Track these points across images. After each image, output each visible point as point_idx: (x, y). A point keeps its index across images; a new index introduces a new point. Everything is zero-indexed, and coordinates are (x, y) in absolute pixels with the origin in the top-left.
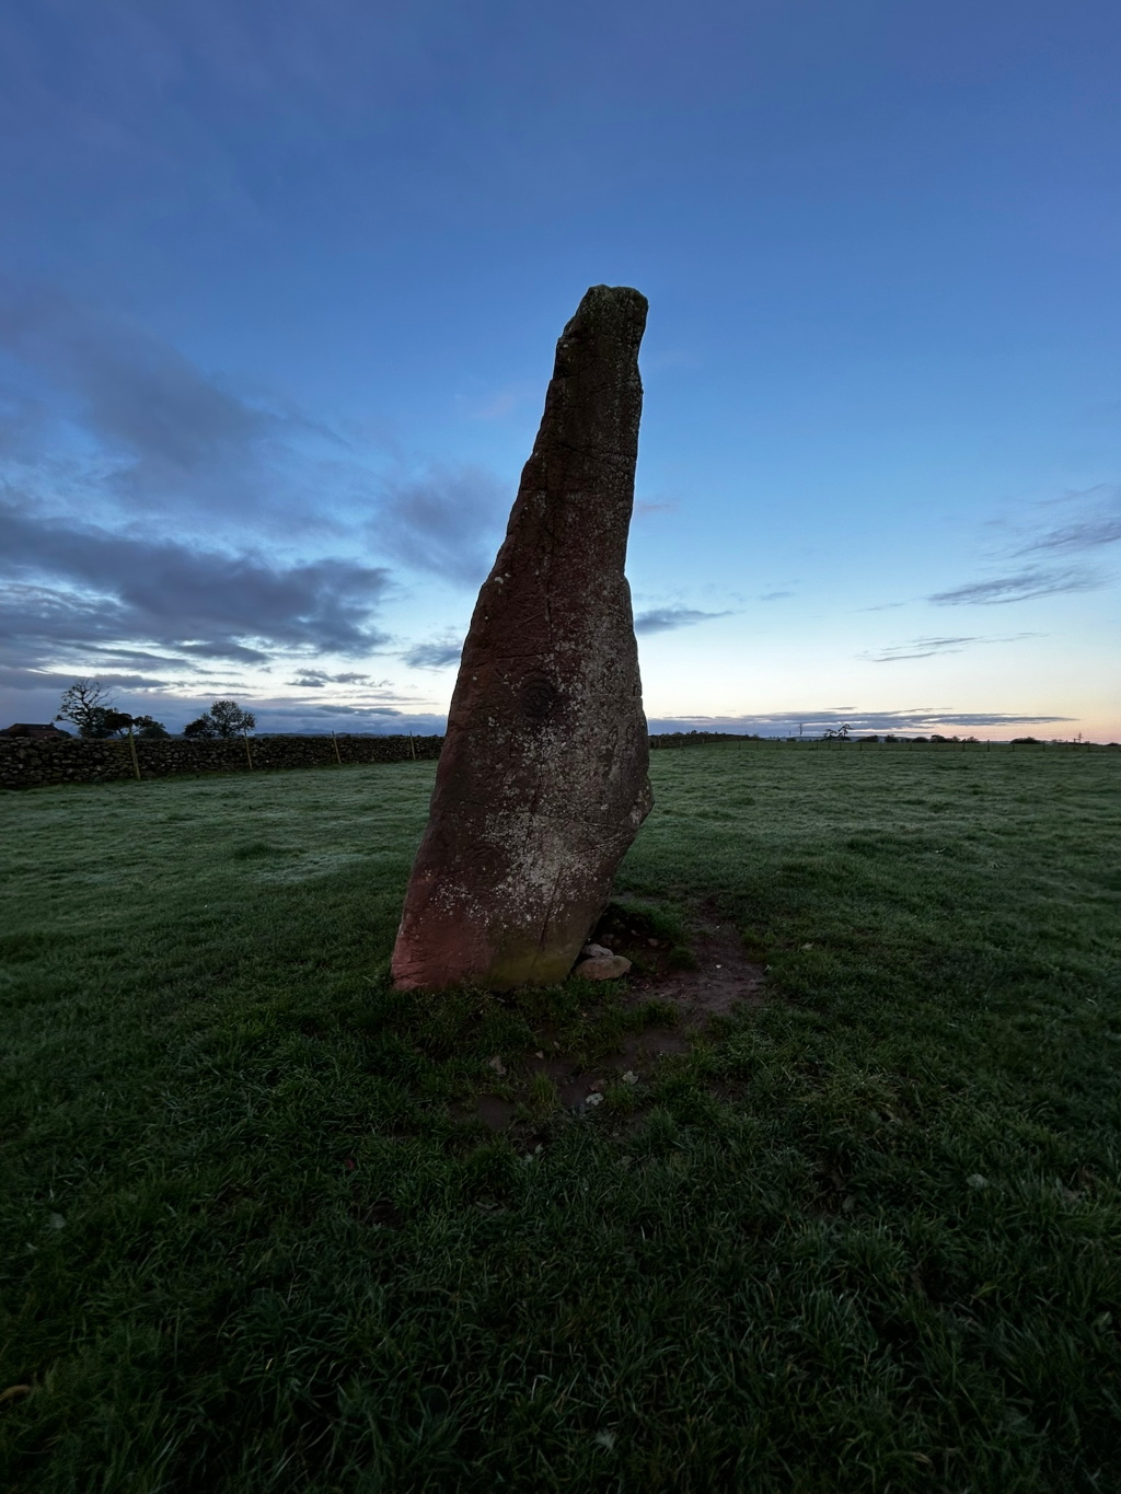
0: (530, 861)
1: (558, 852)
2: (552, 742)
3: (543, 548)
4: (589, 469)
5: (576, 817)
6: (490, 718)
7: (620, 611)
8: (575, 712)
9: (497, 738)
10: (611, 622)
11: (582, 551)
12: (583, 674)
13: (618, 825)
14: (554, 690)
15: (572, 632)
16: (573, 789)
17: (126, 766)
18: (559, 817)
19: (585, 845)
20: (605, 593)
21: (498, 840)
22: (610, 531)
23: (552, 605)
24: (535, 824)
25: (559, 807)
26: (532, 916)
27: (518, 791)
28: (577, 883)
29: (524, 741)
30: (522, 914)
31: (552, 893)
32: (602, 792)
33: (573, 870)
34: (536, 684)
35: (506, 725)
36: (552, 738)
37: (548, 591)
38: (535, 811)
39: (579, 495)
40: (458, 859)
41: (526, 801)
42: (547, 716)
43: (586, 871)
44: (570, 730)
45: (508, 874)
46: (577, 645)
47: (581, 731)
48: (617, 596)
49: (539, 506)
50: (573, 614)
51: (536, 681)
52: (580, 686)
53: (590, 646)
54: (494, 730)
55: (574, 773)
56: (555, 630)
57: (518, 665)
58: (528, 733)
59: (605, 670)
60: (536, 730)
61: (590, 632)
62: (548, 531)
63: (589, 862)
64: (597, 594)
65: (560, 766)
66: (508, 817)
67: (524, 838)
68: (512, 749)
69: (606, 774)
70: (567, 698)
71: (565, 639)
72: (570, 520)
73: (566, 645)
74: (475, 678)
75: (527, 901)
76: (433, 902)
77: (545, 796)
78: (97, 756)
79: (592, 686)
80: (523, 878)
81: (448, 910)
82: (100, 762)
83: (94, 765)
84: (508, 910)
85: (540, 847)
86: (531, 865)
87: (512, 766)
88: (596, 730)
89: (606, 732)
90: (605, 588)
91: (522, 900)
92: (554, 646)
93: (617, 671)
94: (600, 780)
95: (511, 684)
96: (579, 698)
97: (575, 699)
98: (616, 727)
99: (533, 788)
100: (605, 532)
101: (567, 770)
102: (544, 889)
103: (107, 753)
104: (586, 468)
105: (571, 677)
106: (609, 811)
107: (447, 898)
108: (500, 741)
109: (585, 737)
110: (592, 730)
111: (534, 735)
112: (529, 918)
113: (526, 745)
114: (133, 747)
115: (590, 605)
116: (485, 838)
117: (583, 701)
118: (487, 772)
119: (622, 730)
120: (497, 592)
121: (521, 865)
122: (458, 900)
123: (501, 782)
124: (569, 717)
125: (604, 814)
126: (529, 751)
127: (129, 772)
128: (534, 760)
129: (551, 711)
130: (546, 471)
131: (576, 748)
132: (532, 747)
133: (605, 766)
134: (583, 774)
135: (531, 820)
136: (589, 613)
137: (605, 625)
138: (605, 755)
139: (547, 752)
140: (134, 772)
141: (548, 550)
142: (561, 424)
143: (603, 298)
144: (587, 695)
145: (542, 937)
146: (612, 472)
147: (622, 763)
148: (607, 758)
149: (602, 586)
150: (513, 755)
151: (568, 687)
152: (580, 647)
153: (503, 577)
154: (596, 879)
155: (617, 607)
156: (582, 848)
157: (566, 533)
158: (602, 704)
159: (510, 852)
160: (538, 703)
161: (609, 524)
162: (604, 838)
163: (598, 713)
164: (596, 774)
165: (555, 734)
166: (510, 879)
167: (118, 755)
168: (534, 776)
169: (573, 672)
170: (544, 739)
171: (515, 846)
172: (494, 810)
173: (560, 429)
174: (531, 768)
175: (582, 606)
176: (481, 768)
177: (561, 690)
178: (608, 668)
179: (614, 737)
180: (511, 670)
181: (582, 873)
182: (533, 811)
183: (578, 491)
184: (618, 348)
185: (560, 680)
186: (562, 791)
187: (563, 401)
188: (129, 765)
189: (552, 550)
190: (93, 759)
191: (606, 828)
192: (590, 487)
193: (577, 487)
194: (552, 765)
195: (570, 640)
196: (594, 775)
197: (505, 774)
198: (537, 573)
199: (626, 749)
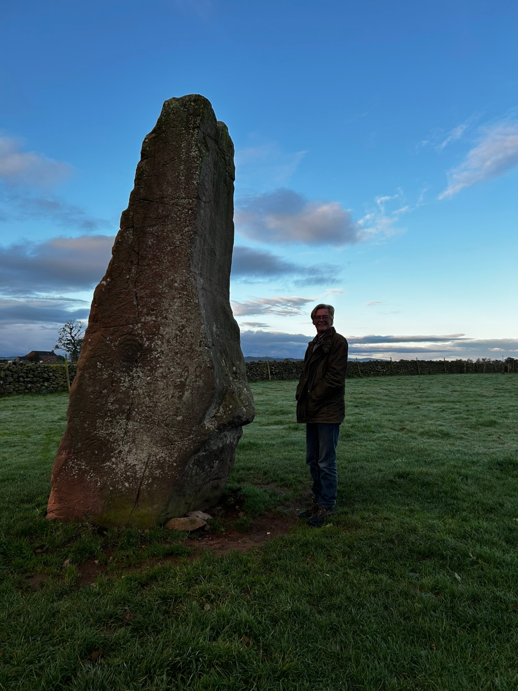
0: (127, 449)
1: (147, 445)
2: (140, 377)
3: (132, 262)
4: (162, 211)
5: (159, 423)
6: (98, 363)
7: (187, 295)
8: (156, 359)
9: (103, 375)
10: (181, 303)
11: (159, 261)
12: (162, 335)
13: (191, 430)
14: (141, 345)
15: (153, 310)
16: (156, 406)
17: (62, 383)
18: (147, 423)
19: (167, 442)
20: (176, 285)
21: (105, 435)
22: (178, 246)
23: (138, 295)
24: (129, 427)
25: (147, 417)
26: (129, 483)
27: (117, 406)
28: (160, 465)
29: (121, 376)
30: (122, 482)
31: (143, 471)
32: (178, 409)
33: (158, 457)
34: (129, 342)
35: (108, 367)
36: (141, 374)
37: (135, 287)
38: (130, 419)
39: (155, 228)
40: (79, 445)
41: (123, 412)
42: (136, 361)
43: (167, 459)
44: (152, 370)
45: (113, 457)
46: (156, 318)
47: (161, 370)
48: (185, 286)
49: (128, 237)
50: (152, 299)
51: (129, 340)
52: (160, 342)
53: (166, 318)
54: (101, 370)
55: (157, 396)
56: (141, 310)
57: (116, 332)
58: (124, 372)
59: (178, 332)
60: (129, 370)
61: (166, 309)
62: (135, 252)
63: (170, 453)
64: (171, 287)
65: (146, 392)
66: (111, 422)
67: (122, 435)
68: (113, 382)
69: (180, 397)
70: (150, 350)
71: (147, 314)
72: (150, 243)
73: (149, 318)
74: (90, 340)
75: (126, 474)
76: (65, 469)
77: (136, 410)
78: (46, 375)
79: (168, 341)
80: (123, 459)
81: (74, 475)
82: (47, 380)
83: (43, 382)
84: (112, 479)
85: (134, 441)
86: (128, 452)
87: (113, 391)
88: (172, 369)
89: (179, 370)
90: (176, 282)
91: (122, 473)
92: (140, 319)
93: (187, 332)
94: (176, 401)
95: (112, 343)
96: (159, 350)
97: (157, 350)
98: (186, 367)
99: (127, 404)
100: (175, 248)
101: (151, 394)
102: (137, 468)
103: (51, 374)
104: (160, 211)
105: (153, 338)
106: (183, 420)
107: (74, 468)
108: (105, 376)
109: (164, 374)
110: (169, 369)
111: (128, 373)
112: (127, 484)
113: (122, 379)
114: (67, 370)
115: (165, 293)
116: (97, 434)
117: (162, 352)
118: (97, 395)
119: (191, 369)
120: (101, 290)
121: (120, 452)
122: (80, 469)
123: (106, 400)
124: (152, 361)
125: (179, 422)
126: (125, 382)
127: (64, 387)
128: (128, 388)
129: (139, 358)
130: (133, 217)
131: (158, 381)
132: (127, 380)
133: (180, 392)
134: (164, 397)
135: (127, 424)
136: (164, 298)
137: (177, 304)
138: (180, 385)
139: (137, 383)
140: (67, 387)
141: (135, 262)
142: (142, 188)
143: (171, 107)
144: (165, 347)
145: (137, 498)
146: (179, 210)
147: (192, 390)
148: (181, 387)
149: (174, 281)
150: (114, 385)
151: (150, 343)
152: (159, 319)
153: (106, 281)
154: (175, 464)
155: (185, 293)
156: (163, 443)
157: (147, 251)
158: (176, 353)
159: (114, 443)
160: (130, 354)
161: (178, 243)
162: (181, 438)
163: (173, 359)
164: (173, 397)
165: (142, 372)
166: (114, 460)
167: (57, 375)
168: (129, 397)
169: (154, 334)
170: (135, 375)
171: (116, 439)
172: (103, 418)
173: (142, 191)
174: (126, 393)
175: (159, 294)
176: (93, 392)
177: (146, 345)
178: (180, 331)
179: (186, 374)
180: (112, 335)
181: (165, 459)
182: (128, 418)
183: (155, 225)
184: (183, 134)
185: (145, 339)
186: (149, 407)
187: (144, 174)
188: (64, 382)
189: (138, 263)
190: (43, 378)
191: (182, 432)
192: (163, 222)
193: (154, 223)
194: (141, 391)
195: (152, 315)
196: (171, 398)
197: (108, 396)
198: (128, 277)
199: (196, 381)
